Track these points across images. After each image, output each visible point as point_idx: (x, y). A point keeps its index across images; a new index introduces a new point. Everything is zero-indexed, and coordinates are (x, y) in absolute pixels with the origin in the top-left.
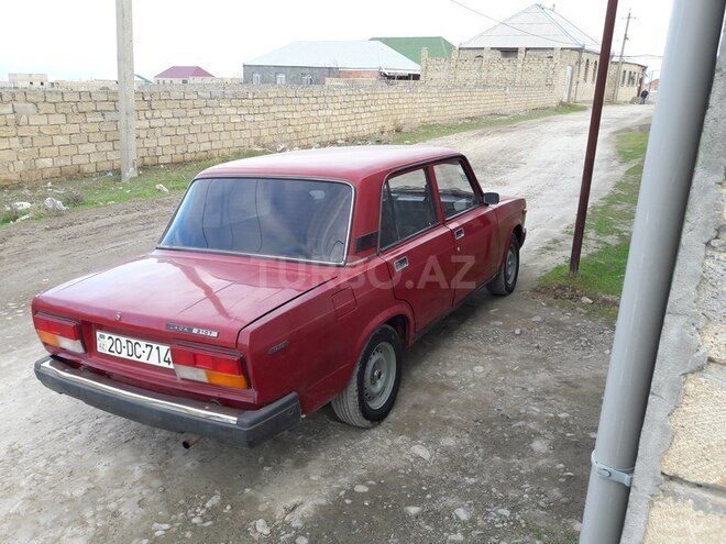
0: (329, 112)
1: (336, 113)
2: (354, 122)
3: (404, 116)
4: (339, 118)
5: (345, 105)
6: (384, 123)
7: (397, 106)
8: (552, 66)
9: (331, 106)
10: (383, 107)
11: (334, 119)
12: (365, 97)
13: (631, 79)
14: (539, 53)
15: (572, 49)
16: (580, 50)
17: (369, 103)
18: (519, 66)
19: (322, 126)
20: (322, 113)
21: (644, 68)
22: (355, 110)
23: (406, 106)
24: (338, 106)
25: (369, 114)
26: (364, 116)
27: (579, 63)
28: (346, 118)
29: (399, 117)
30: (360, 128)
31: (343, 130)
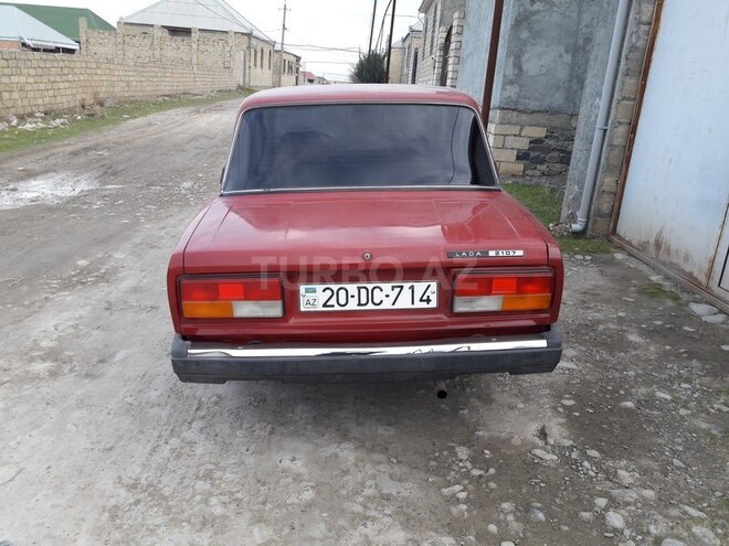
0: (23, 79)
1: (31, 80)
2: (51, 92)
3: (104, 89)
4: (36, 87)
5: (40, 71)
6: (84, 96)
7: (96, 78)
8: (228, 48)
9: (25, 71)
10: (82, 78)
11: (29, 88)
12: (61, 65)
13: (290, 68)
14: (209, 35)
15: (243, 34)
16: (249, 35)
17: (66, 71)
18: (195, 46)
19: (16, 95)
20: (15, 79)
21: (298, 59)
22: (52, 79)
23: (104, 78)
24: (32, 72)
25: (67, 85)
26: (62, 86)
27: (249, 47)
28: (42, 87)
29: (99, 90)
30: (59, 99)
31: (40, 102)
